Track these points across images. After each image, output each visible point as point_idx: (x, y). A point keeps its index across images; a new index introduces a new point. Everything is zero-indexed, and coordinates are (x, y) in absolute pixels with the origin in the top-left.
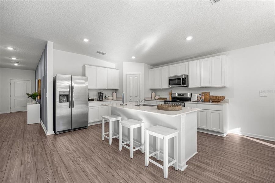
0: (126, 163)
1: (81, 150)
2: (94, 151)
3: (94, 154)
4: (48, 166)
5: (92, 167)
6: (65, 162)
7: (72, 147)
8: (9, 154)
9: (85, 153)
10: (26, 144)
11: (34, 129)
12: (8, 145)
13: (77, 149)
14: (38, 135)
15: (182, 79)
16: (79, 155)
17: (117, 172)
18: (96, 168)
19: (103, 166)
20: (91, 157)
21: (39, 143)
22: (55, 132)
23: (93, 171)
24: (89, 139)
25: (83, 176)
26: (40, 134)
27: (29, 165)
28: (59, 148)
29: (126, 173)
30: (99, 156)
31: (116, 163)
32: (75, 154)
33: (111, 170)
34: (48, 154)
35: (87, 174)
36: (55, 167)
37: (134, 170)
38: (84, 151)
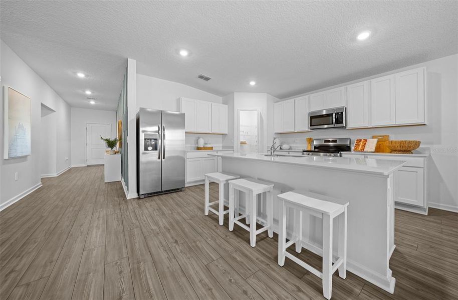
0: (262, 262)
1: (177, 227)
2: (200, 231)
3: (199, 238)
4: (125, 256)
5: (200, 265)
6: (153, 250)
7: (164, 220)
8: (70, 227)
9: (185, 234)
10: (97, 212)
11: (111, 189)
12: (73, 212)
13: (171, 224)
14: (116, 199)
15: (334, 115)
16: (176, 238)
17: (250, 282)
18: (207, 269)
19: (220, 266)
20: (194, 242)
21: (115, 211)
22: (139, 195)
23: (204, 277)
24: (189, 208)
25: (186, 288)
26: (118, 197)
27: (95, 252)
28: (143, 221)
29: (270, 288)
30: (209, 242)
31: (242, 260)
32: (169, 236)
33: (237, 277)
34: (126, 233)
35: (193, 284)
36: (136, 261)
37: (284, 282)
38: (183, 231)
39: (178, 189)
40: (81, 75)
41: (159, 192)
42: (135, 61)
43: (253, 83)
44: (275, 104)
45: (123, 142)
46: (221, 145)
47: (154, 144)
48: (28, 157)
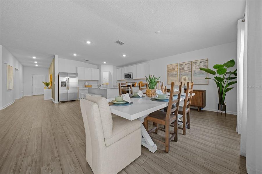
39: (75, 100)
40: (34, 58)
41: (67, 101)
42: (57, 56)
43: (105, 63)
44: (118, 69)
45: (53, 84)
46: (97, 85)
47: (65, 84)
48: (12, 90)
